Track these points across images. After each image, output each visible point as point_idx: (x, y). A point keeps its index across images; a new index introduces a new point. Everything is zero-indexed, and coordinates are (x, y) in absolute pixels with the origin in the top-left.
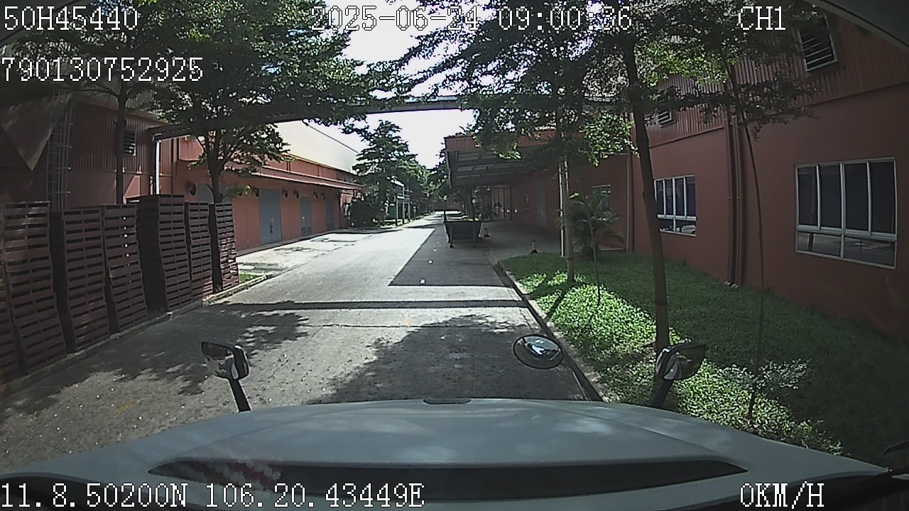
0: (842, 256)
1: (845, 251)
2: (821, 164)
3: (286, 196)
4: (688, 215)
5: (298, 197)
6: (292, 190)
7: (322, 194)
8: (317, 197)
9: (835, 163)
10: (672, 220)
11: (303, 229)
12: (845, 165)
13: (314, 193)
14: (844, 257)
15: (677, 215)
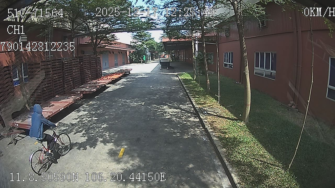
0: (264, 76)
1: (265, 75)
2: (261, 52)
3: (110, 53)
4: (231, 63)
5: (114, 54)
6: (112, 52)
7: (121, 52)
8: (120, 53)
9: (263, 52)
10: (227, 64)
11: (115, 64)
12: (266, 53)
13: (119, 52)
14: (265, 76)
15: (229, 63)
